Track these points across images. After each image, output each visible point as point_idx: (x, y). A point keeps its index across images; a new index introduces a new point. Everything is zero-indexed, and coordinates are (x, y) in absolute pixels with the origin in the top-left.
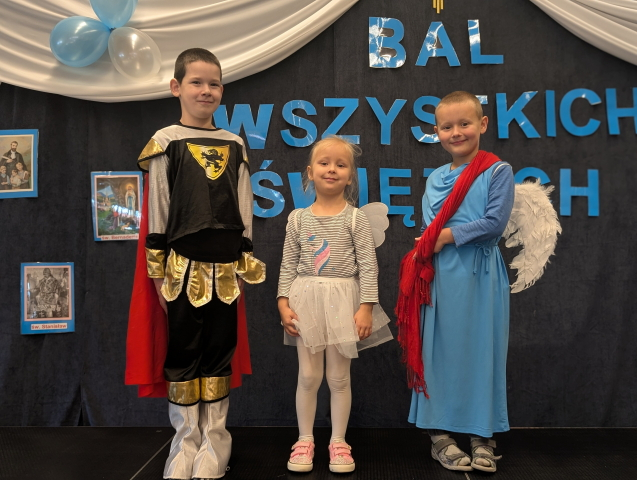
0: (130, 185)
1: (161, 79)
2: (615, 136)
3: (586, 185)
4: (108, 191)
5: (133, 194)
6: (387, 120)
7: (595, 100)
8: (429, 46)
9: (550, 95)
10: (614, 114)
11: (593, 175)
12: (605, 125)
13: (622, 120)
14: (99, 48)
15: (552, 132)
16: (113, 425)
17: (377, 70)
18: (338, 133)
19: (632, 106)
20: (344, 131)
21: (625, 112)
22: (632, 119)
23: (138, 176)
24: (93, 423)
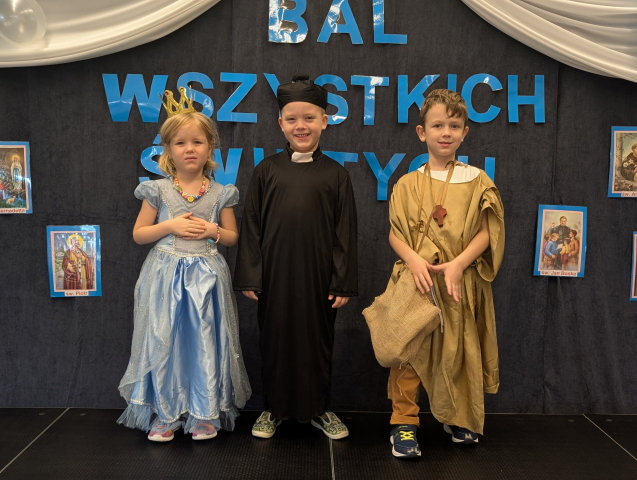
0: (16, 156)
1: (47, 44)
2: (514, 124)
5: (19, 166)
7: (497, 86)
8: (330, 20)
9: (452, 79)
10: (515, 101)
11: (490, 161)
12: (505, 112)
13: (521, 107)
17: (279, 45)
18: (234, 111)
19: (533, 94)
20: (241, 107)
21: (526, 100)
22: (532, 107)
23: (25, 146)
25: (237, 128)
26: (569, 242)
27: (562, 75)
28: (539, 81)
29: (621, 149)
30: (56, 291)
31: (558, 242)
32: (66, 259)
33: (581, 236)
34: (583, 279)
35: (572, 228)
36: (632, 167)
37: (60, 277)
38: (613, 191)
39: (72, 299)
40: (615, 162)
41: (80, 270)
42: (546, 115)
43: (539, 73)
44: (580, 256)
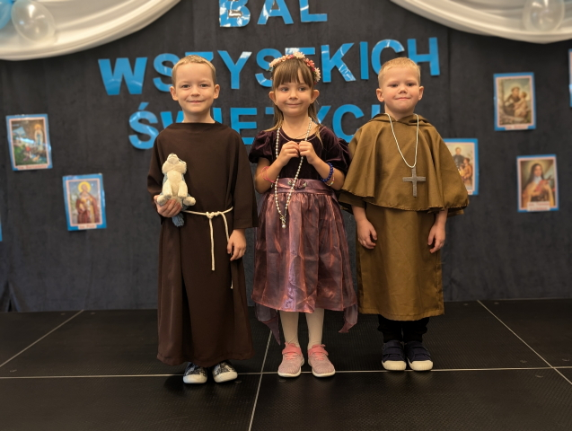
0: (38, 126)
1: (56, 40)
4: (21, 131)
7: (399, 48)
9: (364, 46)
14: (5, 17)
15: (365, 75)
16: (35, 310)
17: (227, 29)
19: (428, 53)
21: (423, 58)
22: (428, 63)
24: (20, 310)
26: (464, 167)
27: (451, 36)
28: (433, 43)
29: (503, 92)
30: (72, 225)
32: (79, 202)
34: (477, 196)
35: (466, 156)
36: (512, 106)
37: (74, 215)
38: (499, 126)
39: (84, 231)
40: (498, 102)
41: (89, 209)
42: (441, 68)
43: (433, 36)
44: (474, 178)
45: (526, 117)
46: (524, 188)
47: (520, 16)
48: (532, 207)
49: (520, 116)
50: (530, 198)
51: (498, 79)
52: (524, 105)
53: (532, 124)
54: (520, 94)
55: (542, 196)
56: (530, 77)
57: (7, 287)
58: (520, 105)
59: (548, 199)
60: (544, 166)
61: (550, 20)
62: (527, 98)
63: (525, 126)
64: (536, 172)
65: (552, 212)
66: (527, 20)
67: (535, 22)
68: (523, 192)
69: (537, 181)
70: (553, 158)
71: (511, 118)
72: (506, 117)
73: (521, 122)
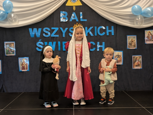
0: (12, 44)
1: (18, 23)
2: (108, 36)
3: (102, 45)
4: (8, 46)
5: (13, 46)
6: (64, 32)
7: (104, 28)
8: (72, 17)
9: (96, 27)
10: (108, 31)
11: (104, 43)
12: (106, 33)
13: (109, 32)
14: (5, 17)
15: (96, 35)
16: (10, 92)
17: (62, 22)
18: (54, 35)
19: (111, 30)
20: (55, 34)
21: (110, 31)
22: (111, 32)
23: (14, 42)
24: (6, 92)
25: (55, 38)
26: (119, 58)
27: (117, 26)
28: (112, 27)
29: (129, 40)
30: (20, 70)
31: (117, 58)
32: (22, 64)
33: (122, 57)
34: (123, 65)
35: (120, 55)
36: (131, 43)
37: (21, 67)
38: (128, 48)
39: (23, 72)
40: (128, 42)
41: (25, 66)
42: (114, 33)
43: (112, 26)
44: (122, 60)
45: (134, 46)
46: (134, 63)
47: (133, 22)
48: (136, 68)
49: (133, 46)
50: (135, 66)
51: (128, 37)
52: (134, 43)
53: (136, 48)
54: (133, 40)
55: (138, 65)
56: (136, 36)
57: (3, 86)
58: (133, 43)
59: (140, 66)
60: (139, 58)
61: (141, 23)
62: (135, 41)
63: (134, 48)
64: (137, 59)
65: (140, 69)
66: (135, 23)
67: (137, 23)
68: (133, 64)
69: (137, 61)
70: (141, 56)
71: (131, 46)
72: (130, 46)
73: (133, 47)
